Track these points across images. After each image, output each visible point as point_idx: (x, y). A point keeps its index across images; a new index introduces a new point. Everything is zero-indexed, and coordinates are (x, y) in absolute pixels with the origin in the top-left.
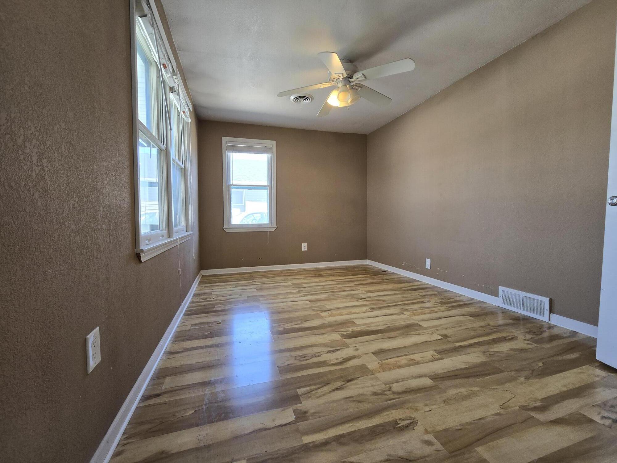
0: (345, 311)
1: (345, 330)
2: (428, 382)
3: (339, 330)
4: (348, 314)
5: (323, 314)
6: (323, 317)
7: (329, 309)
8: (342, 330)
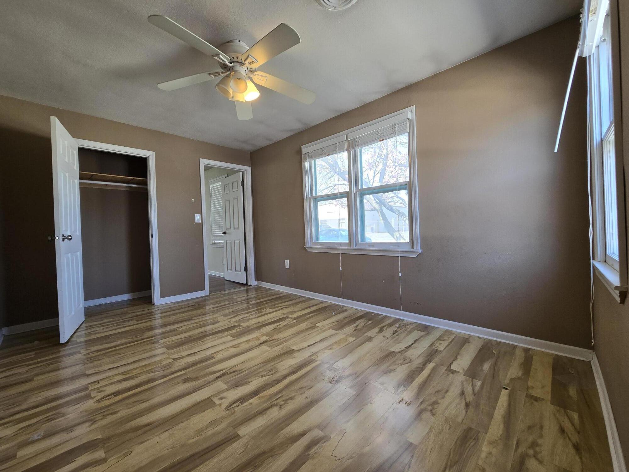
0: (244, 346)
1: (239, 330)
2: (194, 318)
3: (244, 328)
4: (239, 343)
5: (264, 338)
6: (263, 335)
7: (262, 345)
8: (241, 329)
